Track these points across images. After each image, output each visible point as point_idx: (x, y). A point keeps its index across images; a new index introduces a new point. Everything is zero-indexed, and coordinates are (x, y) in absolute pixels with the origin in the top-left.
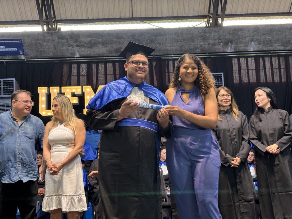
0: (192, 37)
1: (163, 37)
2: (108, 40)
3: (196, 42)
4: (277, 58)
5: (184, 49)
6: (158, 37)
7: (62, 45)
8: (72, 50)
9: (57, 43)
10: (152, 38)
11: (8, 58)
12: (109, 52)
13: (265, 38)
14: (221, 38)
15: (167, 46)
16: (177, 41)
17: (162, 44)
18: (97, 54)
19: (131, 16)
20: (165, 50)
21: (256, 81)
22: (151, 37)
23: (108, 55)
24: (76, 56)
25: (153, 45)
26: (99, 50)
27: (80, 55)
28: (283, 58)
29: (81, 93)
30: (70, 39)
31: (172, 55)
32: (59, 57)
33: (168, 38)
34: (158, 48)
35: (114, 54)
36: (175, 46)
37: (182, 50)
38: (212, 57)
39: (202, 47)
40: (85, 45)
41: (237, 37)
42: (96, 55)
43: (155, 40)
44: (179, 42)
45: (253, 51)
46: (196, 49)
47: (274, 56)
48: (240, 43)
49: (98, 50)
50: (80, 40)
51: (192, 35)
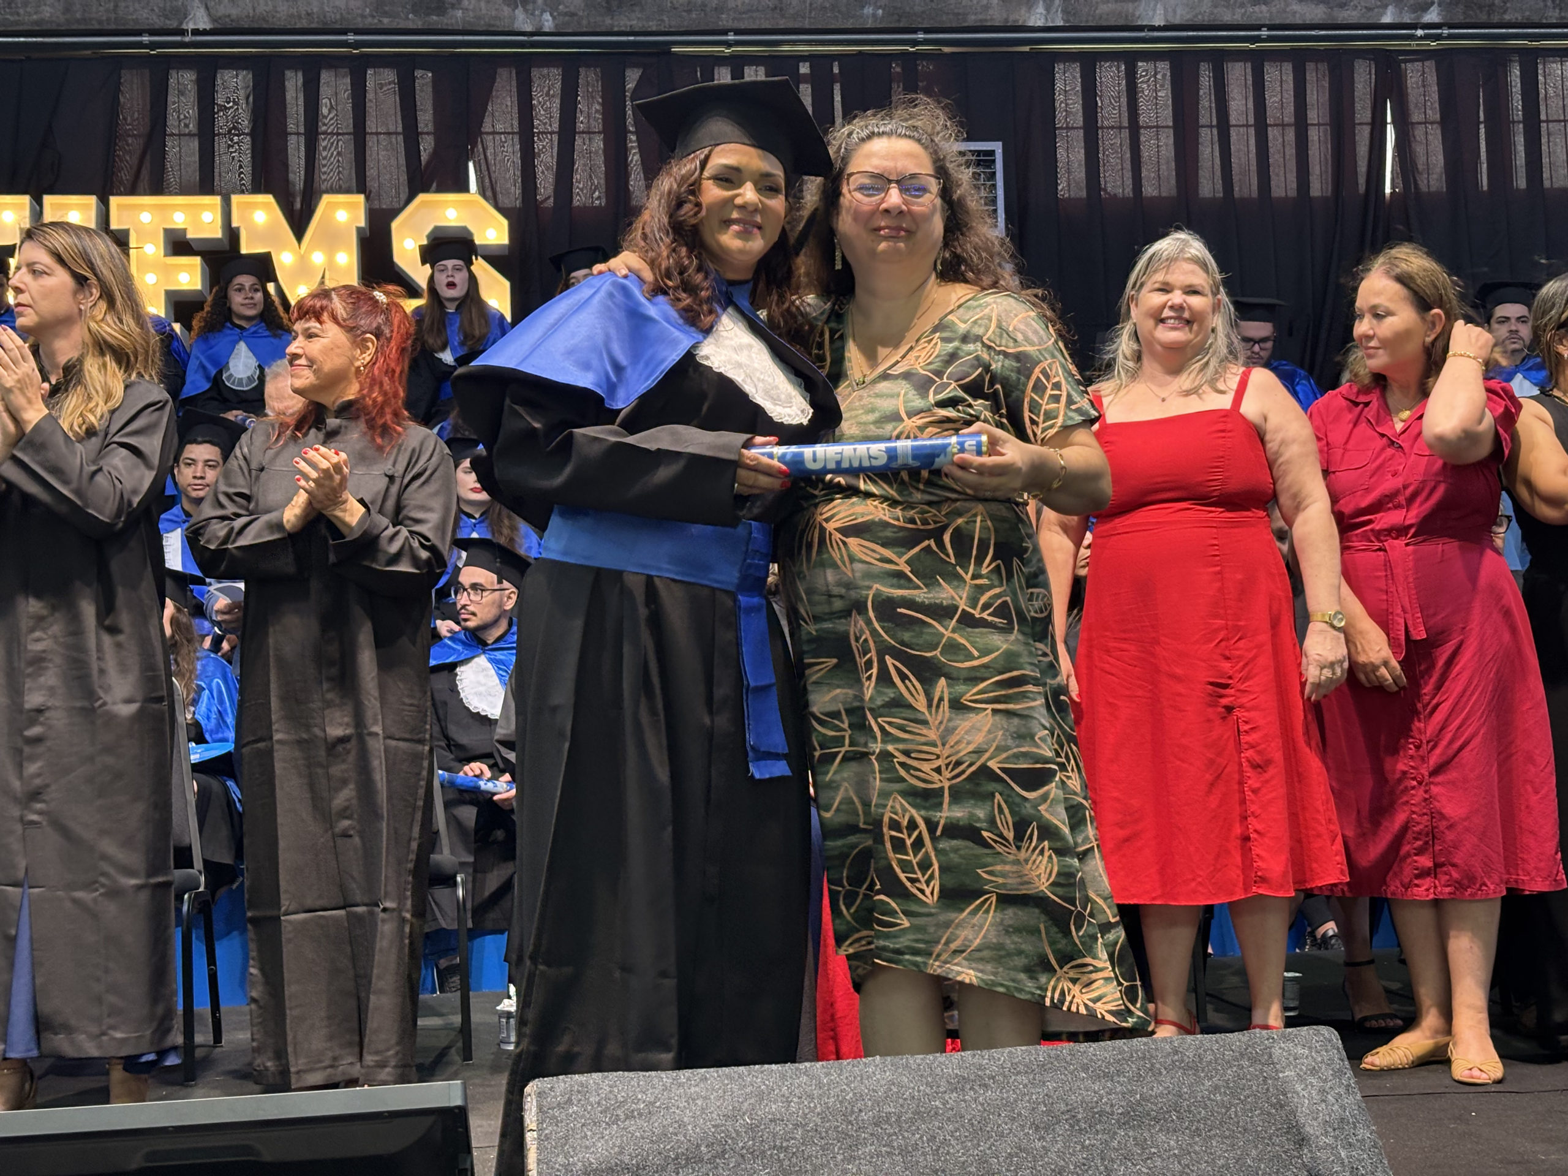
4: (1288, 67)
12: (380, 6)
20: (690, 7)
21: (1174, 192)
23: (370, 22)
24: (191, 26)
28: (1320, 66)
29: (218, 234)
31: (731, 37)
32: (97, 27)
37: (781, 9)
38: (947, 50)
42: (304, 24)
45: (1162, 24)
47: (1277, 56)
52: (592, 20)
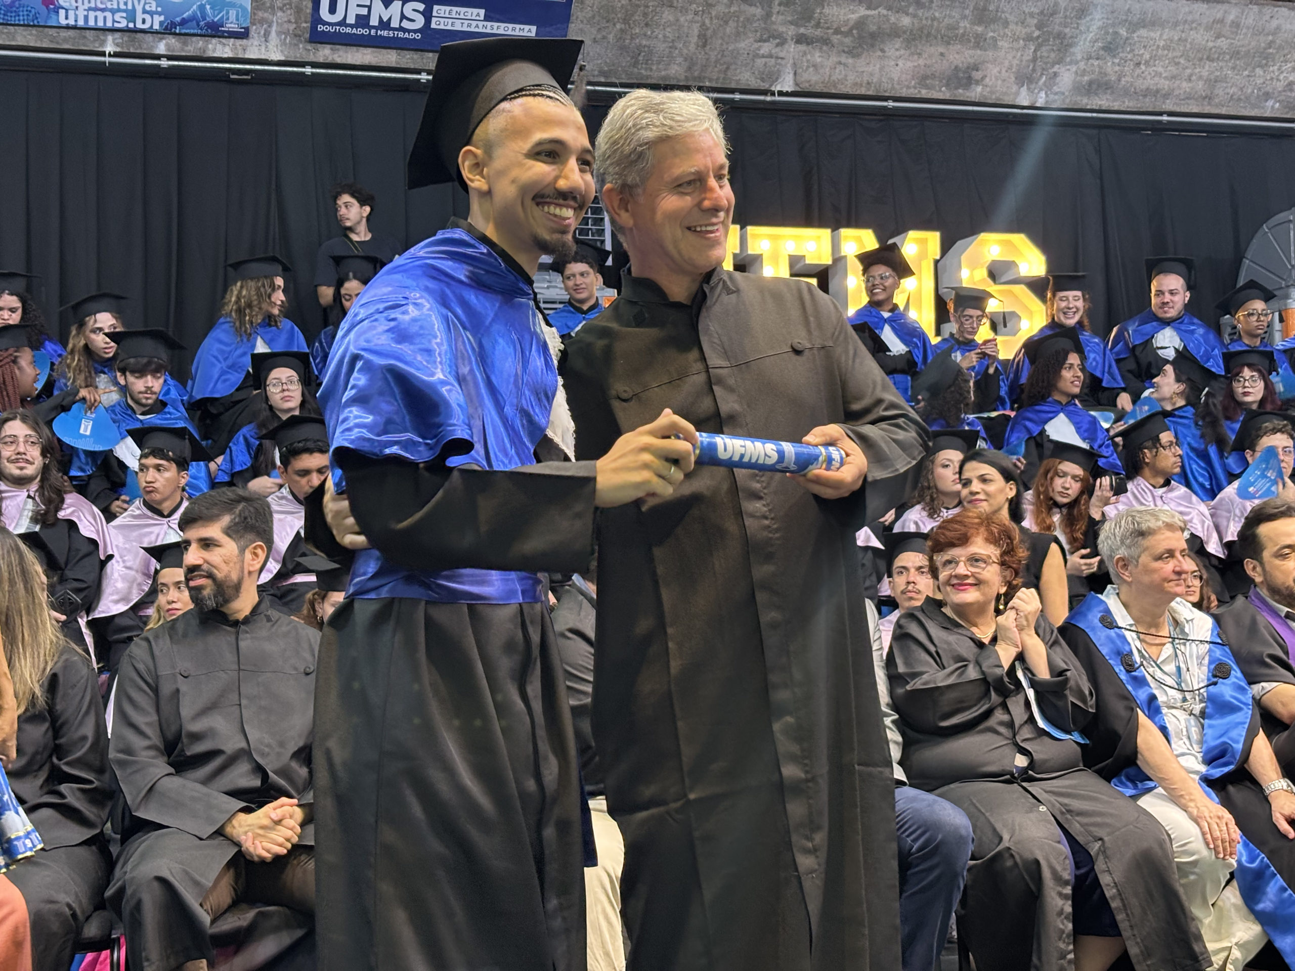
0: (1270, 45)
1: (1155, 35)
2: (935, 23)
3: (1276, 68)
5: (1221, 93)
6: (1143, 32)
7: (737, 28)
8: (770, 56)
9: (717, 18)
10: (1116, 33)
12: (924, 79)
15: (1161, 74)
16: (1208, 58)
17: (1147, 63)
18: (868, 83)
20: (1147, 93)
22: (1111, 31)
23: (913, 93)
24: (777, 88)
25: (1109, 64)
26: (882, 69)
27: (797, 84)
29: (828, 259)
30: (780, 5)
33: (1176, 38)
34: (1123, 83)
35: (940, 91)
36: (1189, 79)
37: (1210, 99)
39: (1289, 94)
40: (835, 39)
42: (863, 91)
43: (1125, 43)
44: (1212, 60)
46: (1266, 101)
49: (878, 66)
50: (821, 13)
51: (1270, 38)
52: (1074, 99)
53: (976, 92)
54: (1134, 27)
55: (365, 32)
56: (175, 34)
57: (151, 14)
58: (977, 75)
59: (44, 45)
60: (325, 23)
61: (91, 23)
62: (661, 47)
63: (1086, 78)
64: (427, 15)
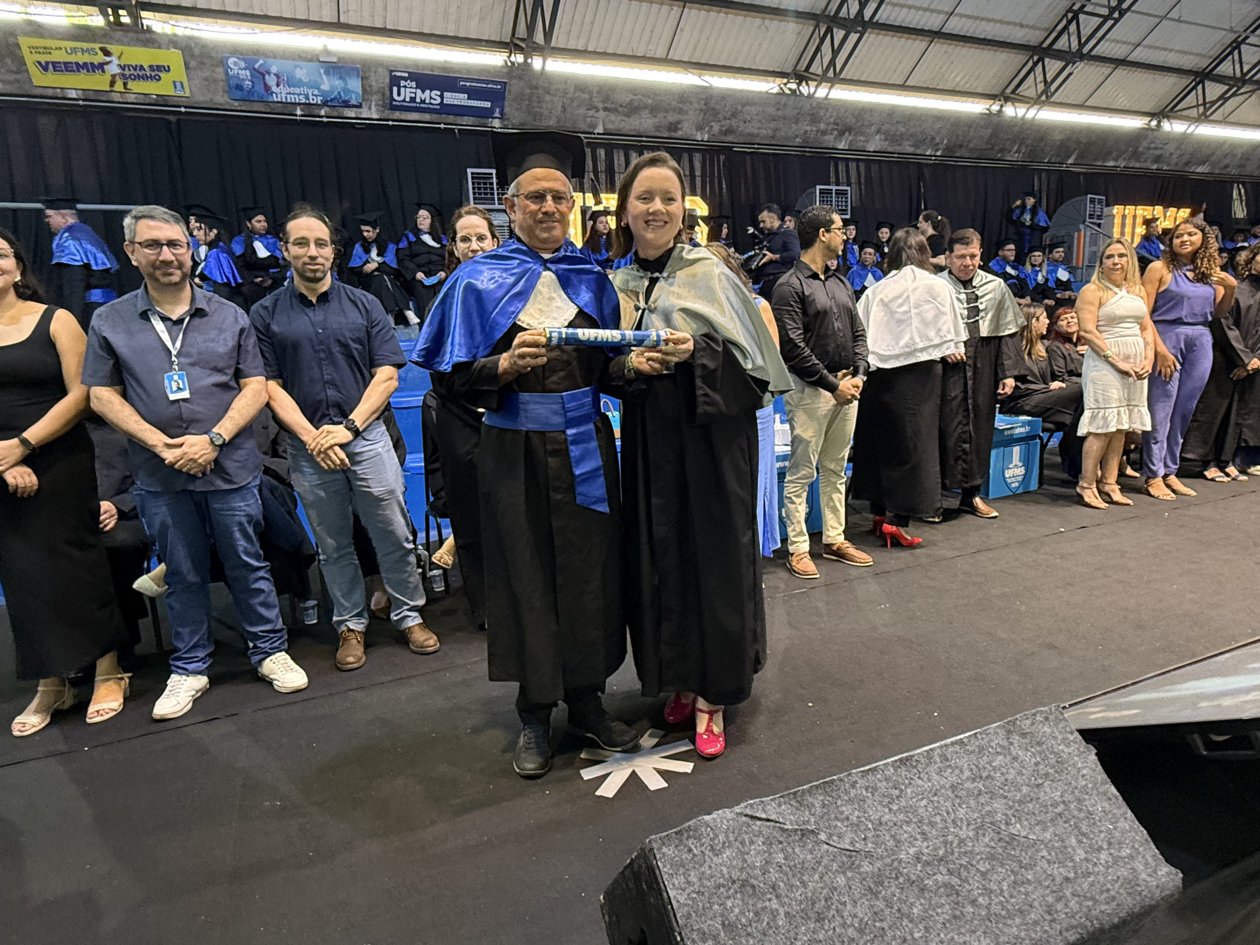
0: (798, 114)
1: (753, 109)
2: (662, 103)
5: (778, 135)
6: (746, 107)
7: (578, 104)
9: (569, 98)
10: (737, 108)
11: (467, 122)
12: (657, 128)
13: (897, 130)
14: (839, 121)
15: (754, 126)
18: (634, 129)
19: (664, 57)
20: (748, 134)
22: (734, 107)
23: (652, 134)
24: (596, 131)
25: (734, 122)
26: (640, 123)
27: (605, 129)
31: (756, 146)
34: (739, 130)
35: (664, 133)
36: (766, 129)
38: (807, 154)
39: (805, 135)
40: (620, 109)
41: (860, 124)
42: (632, 133)
43: (740, 112)
45: (872, 150)
46: (796, 138)
48: (862, 134)
49: (638, 121)
50: (613, 98)
52: (719, 137)
53: (680, 134)
54: (744, 106)
55: (415, 105)
56: (328, 106)
57: (316, 96)
58: (680, 126)
59: (268, 111)
60: (396, 101)
61: (289, 100)
62: (546, 112)
63: (724, 129)
64: (442, 96)
